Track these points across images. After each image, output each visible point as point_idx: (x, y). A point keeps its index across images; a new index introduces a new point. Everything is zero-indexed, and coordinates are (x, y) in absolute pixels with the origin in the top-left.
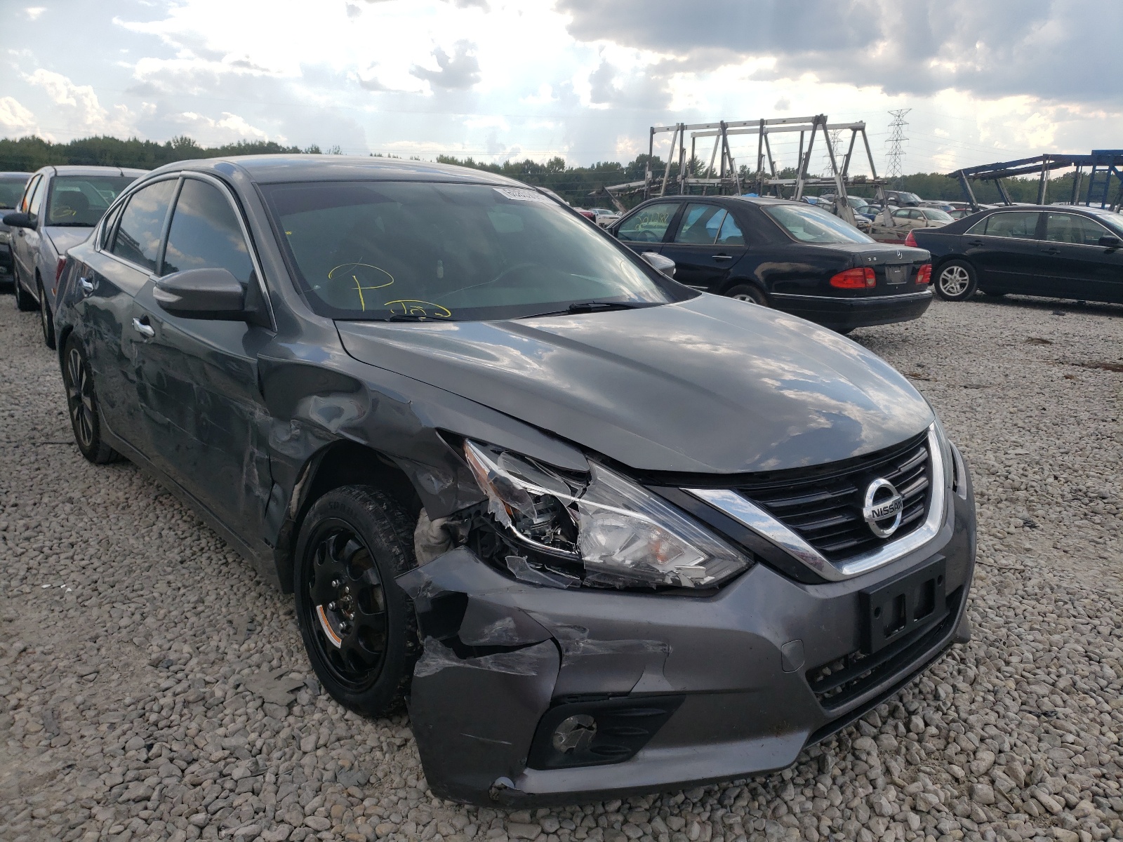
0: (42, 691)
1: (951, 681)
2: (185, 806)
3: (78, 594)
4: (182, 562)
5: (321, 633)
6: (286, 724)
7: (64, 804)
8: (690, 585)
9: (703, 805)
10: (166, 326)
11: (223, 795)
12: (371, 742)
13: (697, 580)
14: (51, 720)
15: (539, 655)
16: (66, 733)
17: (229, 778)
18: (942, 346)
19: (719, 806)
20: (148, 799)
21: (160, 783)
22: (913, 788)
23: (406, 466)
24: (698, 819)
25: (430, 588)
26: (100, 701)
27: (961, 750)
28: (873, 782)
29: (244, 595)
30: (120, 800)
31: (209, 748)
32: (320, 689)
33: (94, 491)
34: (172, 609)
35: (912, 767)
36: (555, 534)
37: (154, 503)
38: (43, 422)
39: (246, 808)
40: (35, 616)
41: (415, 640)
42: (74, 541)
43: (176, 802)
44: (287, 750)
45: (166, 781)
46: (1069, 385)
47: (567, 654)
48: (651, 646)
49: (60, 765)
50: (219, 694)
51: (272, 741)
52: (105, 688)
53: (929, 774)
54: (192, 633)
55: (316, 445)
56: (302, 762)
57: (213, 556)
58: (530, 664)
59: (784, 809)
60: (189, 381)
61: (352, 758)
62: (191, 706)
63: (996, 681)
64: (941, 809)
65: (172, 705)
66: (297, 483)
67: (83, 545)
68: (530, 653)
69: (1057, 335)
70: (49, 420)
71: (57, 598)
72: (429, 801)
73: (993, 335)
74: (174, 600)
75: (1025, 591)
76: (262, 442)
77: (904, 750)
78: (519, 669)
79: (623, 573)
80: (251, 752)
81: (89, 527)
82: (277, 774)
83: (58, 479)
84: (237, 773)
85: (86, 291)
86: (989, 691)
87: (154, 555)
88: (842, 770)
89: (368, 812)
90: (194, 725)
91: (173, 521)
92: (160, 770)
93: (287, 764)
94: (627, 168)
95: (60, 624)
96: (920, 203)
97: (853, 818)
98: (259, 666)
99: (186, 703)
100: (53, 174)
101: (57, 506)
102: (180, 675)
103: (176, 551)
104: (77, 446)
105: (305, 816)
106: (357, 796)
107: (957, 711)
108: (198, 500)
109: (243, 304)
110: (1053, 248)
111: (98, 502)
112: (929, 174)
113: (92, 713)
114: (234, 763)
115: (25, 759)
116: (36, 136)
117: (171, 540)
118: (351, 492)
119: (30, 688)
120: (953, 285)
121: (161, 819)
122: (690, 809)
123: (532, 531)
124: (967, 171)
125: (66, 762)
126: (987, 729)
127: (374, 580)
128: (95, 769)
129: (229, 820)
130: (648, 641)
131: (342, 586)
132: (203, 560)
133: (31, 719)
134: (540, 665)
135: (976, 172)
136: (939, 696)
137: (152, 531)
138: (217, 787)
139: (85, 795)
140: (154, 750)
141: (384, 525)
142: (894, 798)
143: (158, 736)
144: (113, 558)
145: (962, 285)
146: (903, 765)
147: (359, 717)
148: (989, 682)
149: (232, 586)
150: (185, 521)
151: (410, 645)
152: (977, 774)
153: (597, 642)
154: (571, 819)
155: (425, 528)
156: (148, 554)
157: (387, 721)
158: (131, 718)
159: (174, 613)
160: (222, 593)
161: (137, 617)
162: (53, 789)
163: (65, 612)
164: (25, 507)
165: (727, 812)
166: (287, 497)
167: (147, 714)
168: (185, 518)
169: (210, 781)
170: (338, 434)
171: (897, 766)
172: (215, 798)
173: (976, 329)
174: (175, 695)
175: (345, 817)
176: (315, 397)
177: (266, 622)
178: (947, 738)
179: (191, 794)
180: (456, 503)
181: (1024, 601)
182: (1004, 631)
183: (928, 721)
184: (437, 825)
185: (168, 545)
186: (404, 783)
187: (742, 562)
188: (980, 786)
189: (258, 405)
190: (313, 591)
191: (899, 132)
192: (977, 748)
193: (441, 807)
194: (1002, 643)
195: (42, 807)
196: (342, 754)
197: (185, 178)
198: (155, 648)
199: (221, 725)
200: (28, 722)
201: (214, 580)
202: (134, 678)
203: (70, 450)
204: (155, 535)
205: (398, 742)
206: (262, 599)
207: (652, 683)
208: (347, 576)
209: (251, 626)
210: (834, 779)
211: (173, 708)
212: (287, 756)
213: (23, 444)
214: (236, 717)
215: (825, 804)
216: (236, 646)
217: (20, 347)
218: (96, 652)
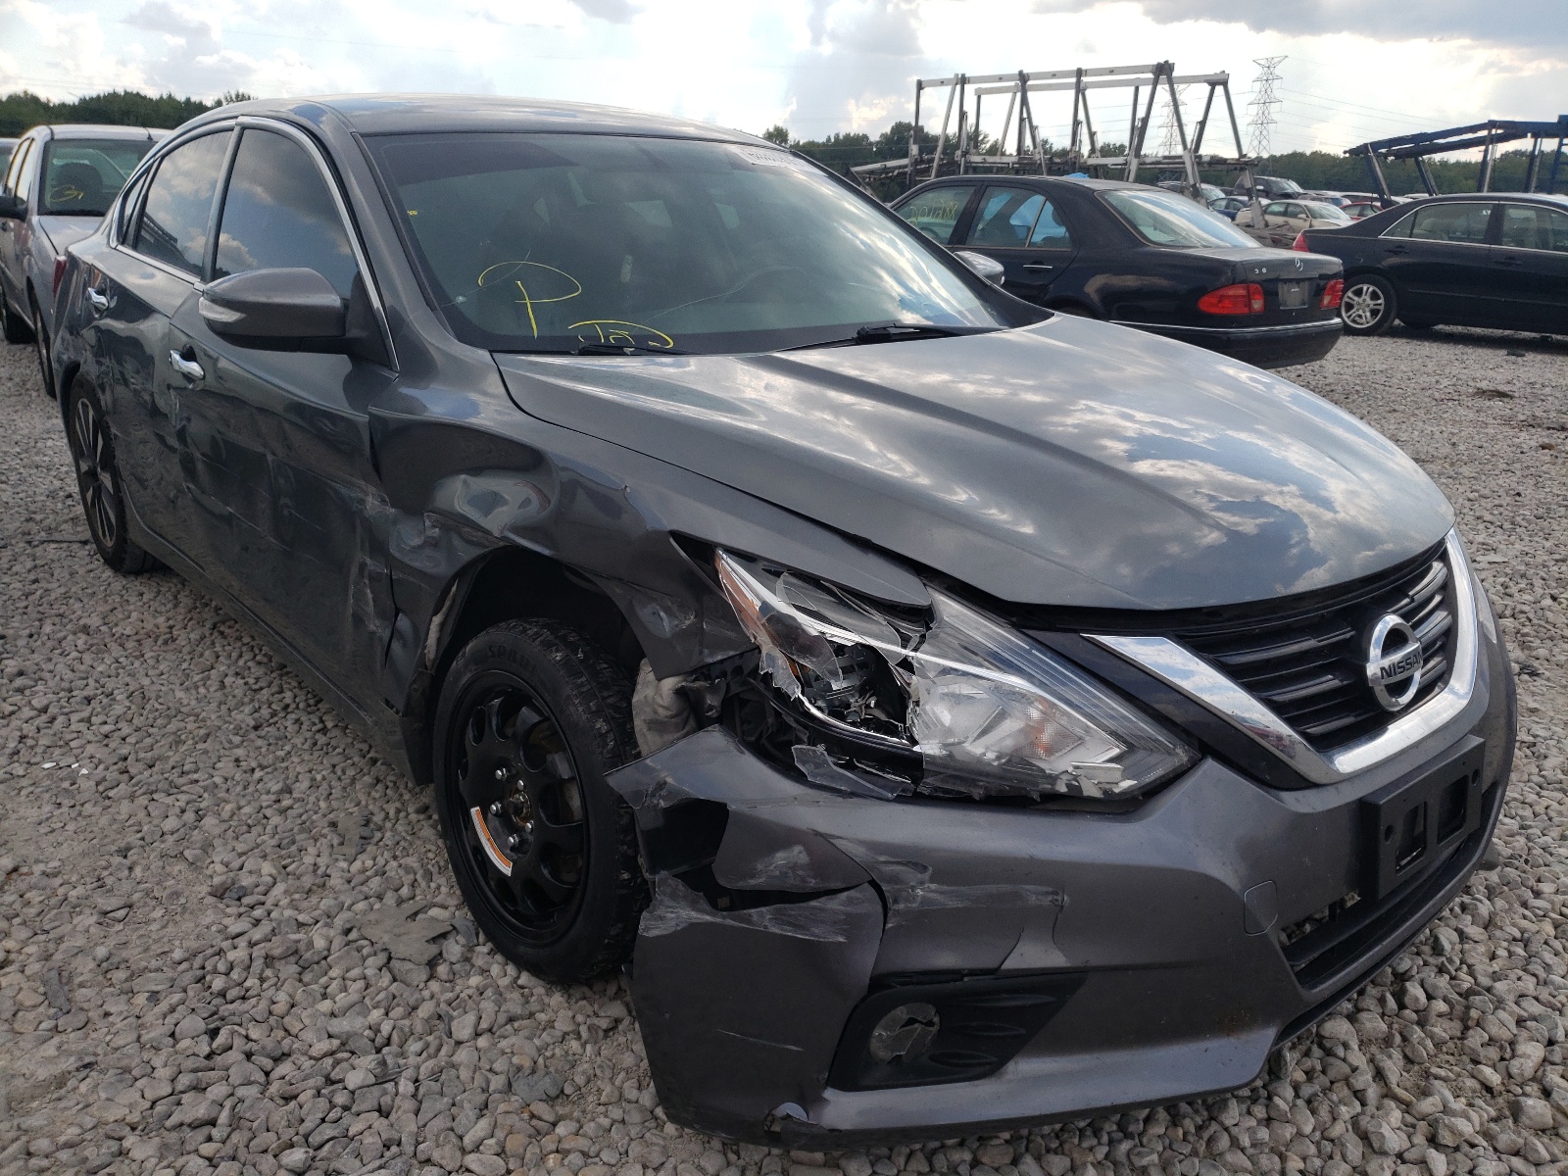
0: (42, 937)
1: (1454, 922)
2: (272, 1135)
3: (98, 778)
4: (256, 728)
5: (479, 850)
6: (426, 993)
7: (78, 1131)
8: (1096, 793)
9: (1096, 1133)
10: (223, 364)
11: (332, 1115)
12: (563, 1025)
13: (1108, 786)
14: (57, 987)
15: (849, 909)
16: (82, 1009)
17: (340, 1086)
18: (1354, 401)
19: (1121, 1135)
20: (213, 1123)
21: (232, 1095)
22: (1427, 1105)
23: (616, 592)
24: (1091, 1158)
25: (664, 793)
26: (132, 953)
27: (1490, 1039)
28: (1359, 1095)
29: (353, 780)
30: (169, 1123)
31: (308, 1036)
32: (477, 934)
33: (120, 616)
34: (243, 802)
35: (1416, 1068)
36: (868, 706)
37: (211, 634)
38: (43, 509)
39: (369, 1139)
40: (32, 814)
41: (635, 870)
42: (91, 693)
43: (257, 1129)
44: (430, 1038)
45: (241, 1092)
46: (1548, 459)
47: (896, 907)
48: (1034, 895)
49: (71, 1063)
50: (320, 943)
51: (407, 1022)
52: (142, 932)
53: (1445, 1080)
54: (274, 842)
55: (466, 554)
56: (456, 1059)
57: (303, 719)
58: (835, 923)
59: (1224, 1142)
60: (261, 450)
61: (534, 1053)
62: (277, 964)
63: (1525, 923)
64: (1476, 1142)
65: (247, 962)
66: (435, 613)
67: (105, 701)
68: (835, 904)
69: (1518, 385)
70: (52, 506)
71: (66, 784)
72: (660, 1126)
73: (1425, 385)
74: (245, 788)
75: (1543, 776)
76: (378, 547)
77: (1398, 1039)
78: (817, 931)
79: (987, 775)
80: (373, 1041)
81: (113, 672)
82: (417, 1081)
83: (66, 596)
84: (354, 1079)
85: (97, 309)
86: (1515, 939)
87: (213, 717)
88: (1306, 1073)
89: (565, 1145)
90: (282, 997)
91: (241, 663)
92: (232, 1071)
93: (431, 1063)
94: (878, 143)
95: (71, 827)
96: (1299, 194)
97: (1338, 1157)
98: (380, 897)
99: (269, 960)
100: (48, 138)
101: (65, 638)
102: (258, 912)
103: (247, 709)
104: (94, 546)
105: (464, 1151)
106: (546, 1117)
107: (1471, 973)
108: (277, 633)
109: (344, 328)
110: (1511, 257)
111: (128, 631)
112: (1308, 153)
113: (121, 975)
114: (347, 1060)
115: (18, 1053)
116: (30, 92)
117: (239, 692)
118: (525, 631)
119: (24, 933)
120: (1361, 312)
121: (234, 1159)
122: (1076, 1141)
123: (827, 701)
124: (1376, 145)
125: (81, 1059)
126: (1525, 1003)
127: (564, 770)
128: (127, 1070)
129: (343, 1160)
130: (1028, 887)
131: (512, 779)
132: (288, 723)
133: (25, 985)
134: (852, 925)
135: (1390, 147)
136: (1443, 949)
137: (209, 678)
138: (323, 1103)
139: (113, 1114)
140: (220, 1040)
141: (582, 685)
142: (1399, 1124)
143: (226, 1014)
144: (150, 721)
145: (1374, 313)
146: (1401, 1063)
147: (541, 982)
148: (1514, 925)
149: (334, 766)
150: (259, 663)
151: (626, 876)
152: (1519, 1080)
153: (945, 888)
154: (889, 1158)
155: (650, 692)
156: (204, 714)
157: (585, 989)
158: (183, 984)
159: (247, 810)
160: (319, 777)
161: (190, 816)
162: (62, 1104)
163: (78, 808)
164: (15, 640)
165: (1135, 1146)
166: (420, 636)
167: (208, 978)
168: (258, 658)
169: (310, 1093)
170: (504, 538)
171: (1393, 1066)
172: (318, 1121)
173: (1399, 376)
174: (251, 945)
175: (528, 1155)
176: (463, 476)
177: (388, 825)
178: (1464, 1020)
179: (280, 1115)
180: (701, 653)
181: (1544, 793)
182: (1522, 840)
183: (1430, 991)
184: (675, 1168)
185: (235, 701)
186: (616, 1093)
187: (1182, 756)
188: (1530, 1102)
189: (371, 489)
190: (463, 785)
191: (1269, 90)
192: (1515, 1035)
193: (681, 1136)
194: (1522, 860)
195: (43, 1136)
196: (519, 1046)
197: (244, 128)
198: (219, 868)
199: (324, 996)
200: (21, 989)
201: (306, 757)
202: (187, 916)
203: (83, 552)
204: (214, 685)
205: (604, 1024)
206: (380, 787)
207: (1034, 955)
208: (520, 764)
209: (366, 832)
210: (1296, 1087)
211: (249, 967)
212: (432, 1050)
213: (13, 542)
214: (349, 983)
215: (1288, 1132)
216: (344, 865)
217: (9, 397)
218: (126, 872)
